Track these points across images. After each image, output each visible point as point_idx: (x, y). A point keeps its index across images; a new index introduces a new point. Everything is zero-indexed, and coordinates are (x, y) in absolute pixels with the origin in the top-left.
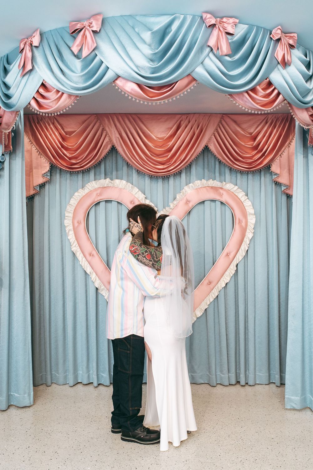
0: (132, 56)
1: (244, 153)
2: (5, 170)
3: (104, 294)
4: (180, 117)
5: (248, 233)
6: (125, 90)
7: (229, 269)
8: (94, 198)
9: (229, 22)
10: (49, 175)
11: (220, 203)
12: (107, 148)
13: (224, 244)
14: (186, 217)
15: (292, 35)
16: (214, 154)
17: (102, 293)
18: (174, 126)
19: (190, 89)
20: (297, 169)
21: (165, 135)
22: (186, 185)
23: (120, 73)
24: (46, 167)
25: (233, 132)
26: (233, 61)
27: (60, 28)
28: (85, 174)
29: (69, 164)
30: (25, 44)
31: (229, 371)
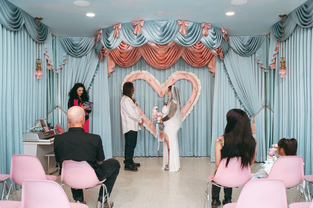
0: (154, 35)
1: (197, 60)
5: (198, 93)
6: (151, 45)
7: (190, 108)
8: (134, 78)
9: (186, 23)
10: (115, 68)
11: (187, 80)
12: (139, 57)
13: (188, 98)
15: (209, 25)
16: (184, 60)
19: (173, 45)
20: (216, 68)
21: (164, 52)
22: (173, 73)
23: (150, 40)
24: (113, 65)
26: (187, 36)
27: (129, 23)
29: (123, 64)
30: (116, 27)
31: (190, 151)
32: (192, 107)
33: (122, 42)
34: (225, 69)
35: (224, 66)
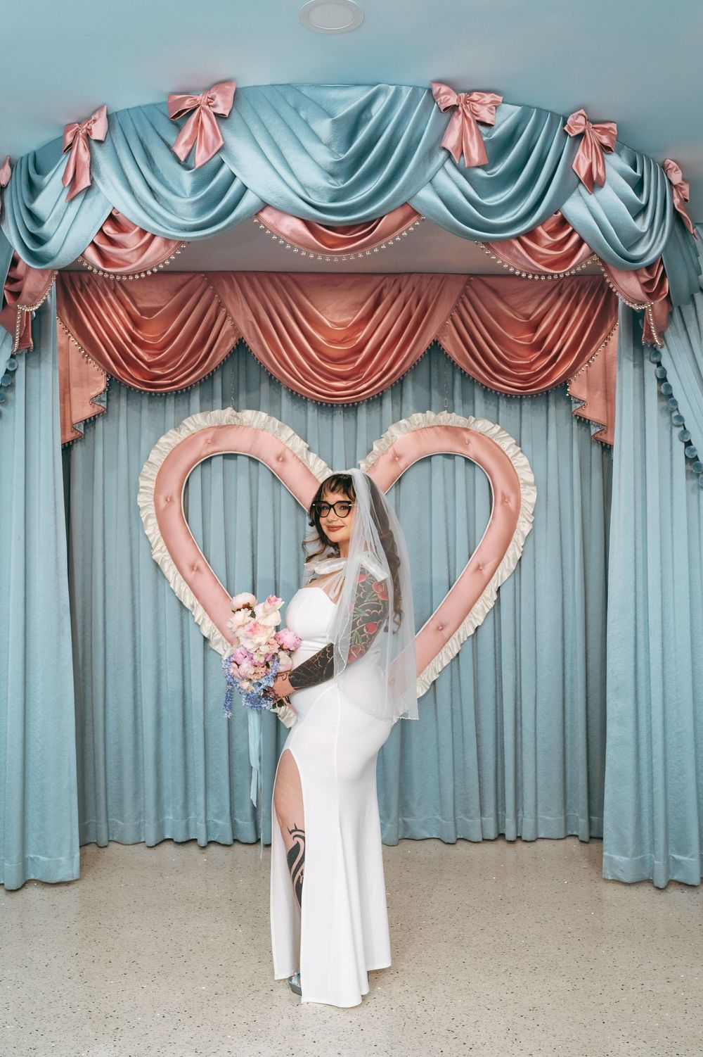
0: (294, 165)
1: (514, 358)
2: (16, 388)
3: (221, 652)
4: (381, 281)
5: (521, 524)
6: (279, 232)
7: (481, 597)
8: (201, 449)
9: (485, 101)
10: (105, 399)
11: (463, 460)
12: (227, 345)
13: (472, 545)
14: (393, 490)
15: (606, 126)
16: (450, 358)
17: (216, 648)
18: (368, 298)
19: (407, 230)
20: (621, 391)
21: (350, 318)
22: (393, 423)
23: (270, 198)
24: (97, 382)
25: (491, 313)
26: (492, 178)
27: (148, 105)
28: (181, 399)
29: (147, 377)
30: (76, 135)
31: (482, 811)
32: (489, 596)
33: (112, 219)
34: (667, 395)
35: (662, 380)
